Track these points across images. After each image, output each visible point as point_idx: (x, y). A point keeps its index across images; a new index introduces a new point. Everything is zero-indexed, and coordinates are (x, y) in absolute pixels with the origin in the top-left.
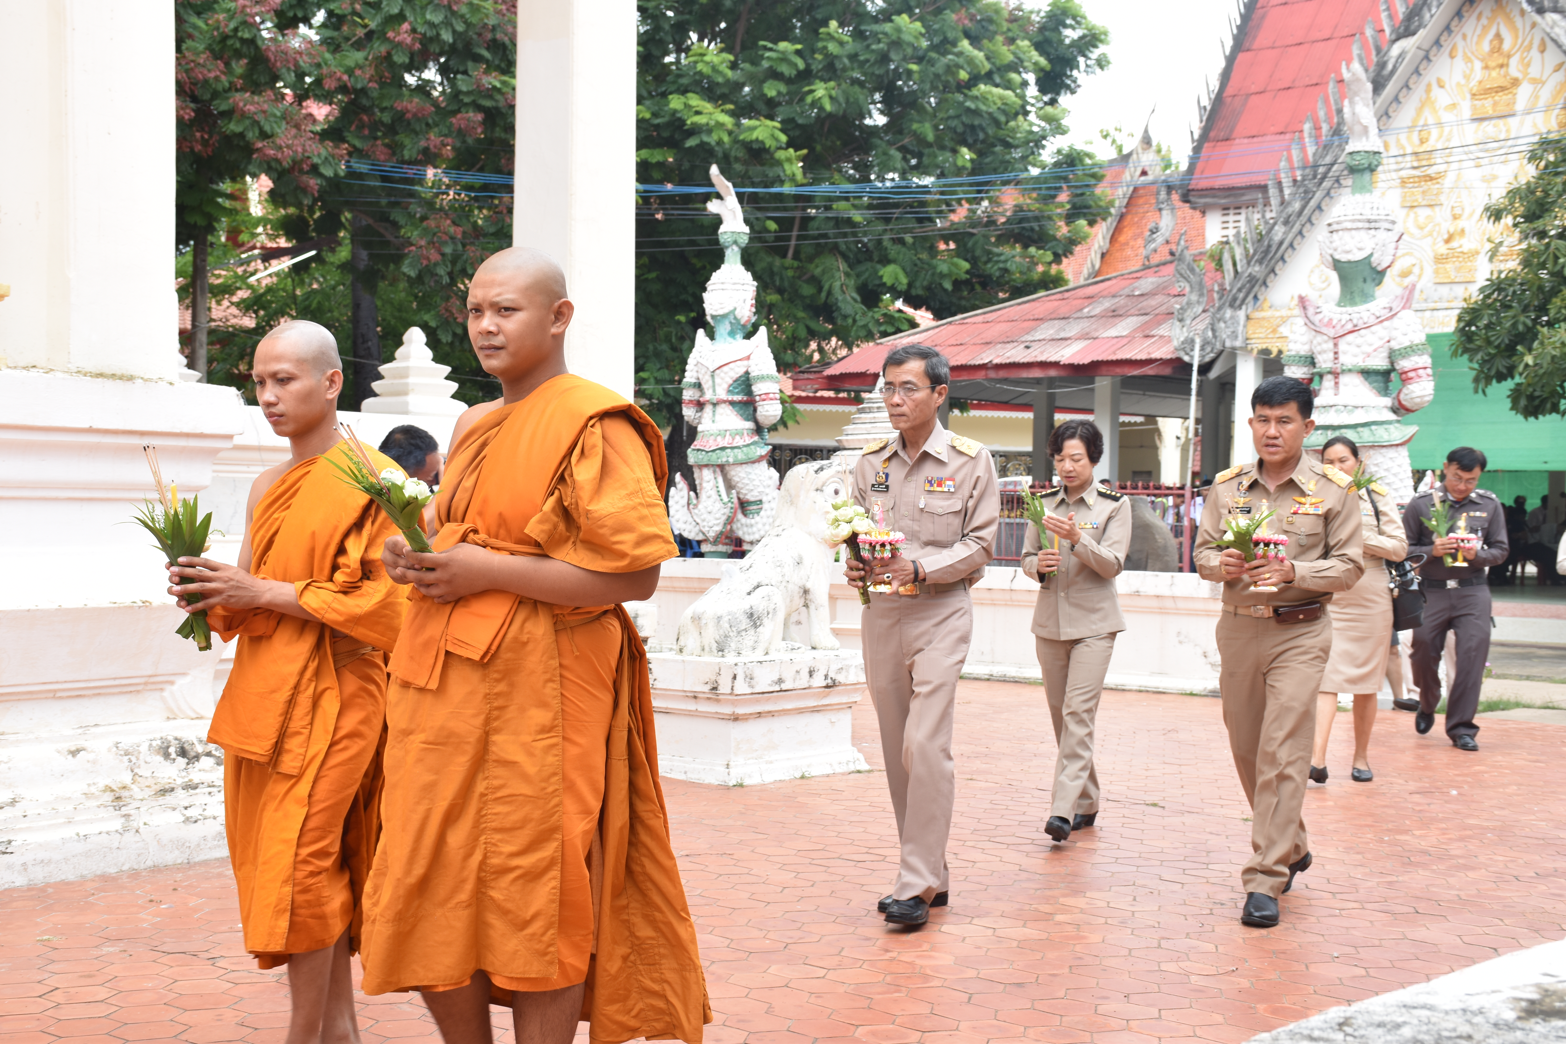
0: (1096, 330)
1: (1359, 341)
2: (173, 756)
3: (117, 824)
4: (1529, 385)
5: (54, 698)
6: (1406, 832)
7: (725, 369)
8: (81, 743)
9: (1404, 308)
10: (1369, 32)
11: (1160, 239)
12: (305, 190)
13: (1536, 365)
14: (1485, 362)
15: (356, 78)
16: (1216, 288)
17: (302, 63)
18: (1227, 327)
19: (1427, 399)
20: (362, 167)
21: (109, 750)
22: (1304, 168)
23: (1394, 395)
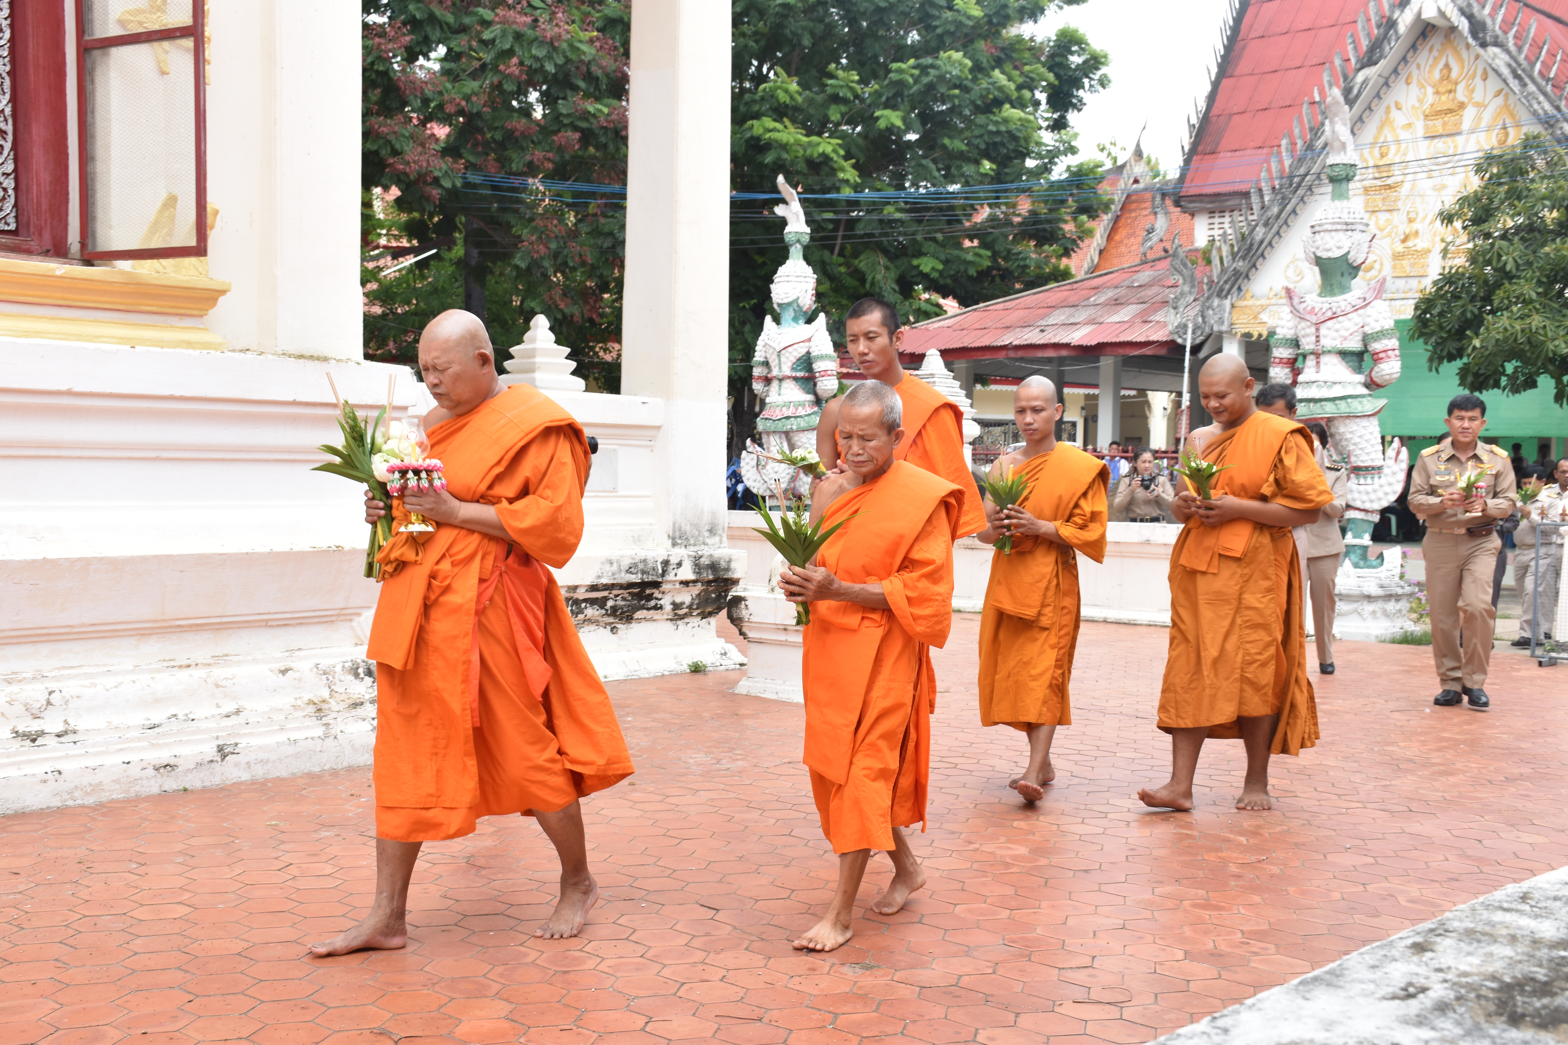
0: (1101, 316)
1: (1338, 326)
2: (362, 675)
3: (319, 731)
4: (1476, 364)
5: (266, 626)
6: (1392, 744)
7: (790, 349)
8: (288, 664)
9: (1375, 298)
10: (1337, 62)
11: (1155, 238)
12: (428, 198)
13: (1482, 347)
14: (1438, 344)
15: (473, 103)
16: (1206, 280)
17: (426, 91)
18: (1215, 314)
19: (1395, 376)
20: (474, 178)
21: (311, 670)
22: (1282, 178)
23: (1367, 373)
